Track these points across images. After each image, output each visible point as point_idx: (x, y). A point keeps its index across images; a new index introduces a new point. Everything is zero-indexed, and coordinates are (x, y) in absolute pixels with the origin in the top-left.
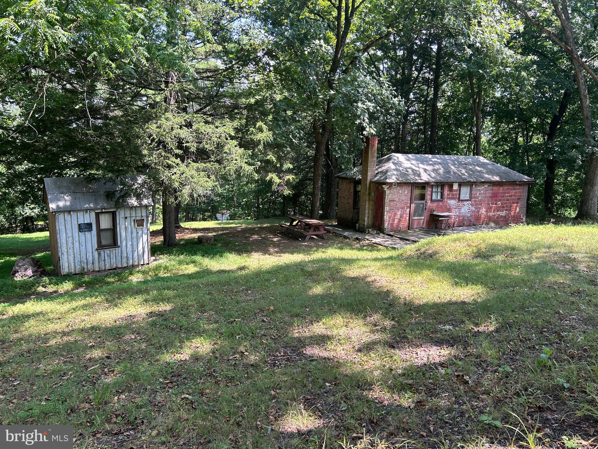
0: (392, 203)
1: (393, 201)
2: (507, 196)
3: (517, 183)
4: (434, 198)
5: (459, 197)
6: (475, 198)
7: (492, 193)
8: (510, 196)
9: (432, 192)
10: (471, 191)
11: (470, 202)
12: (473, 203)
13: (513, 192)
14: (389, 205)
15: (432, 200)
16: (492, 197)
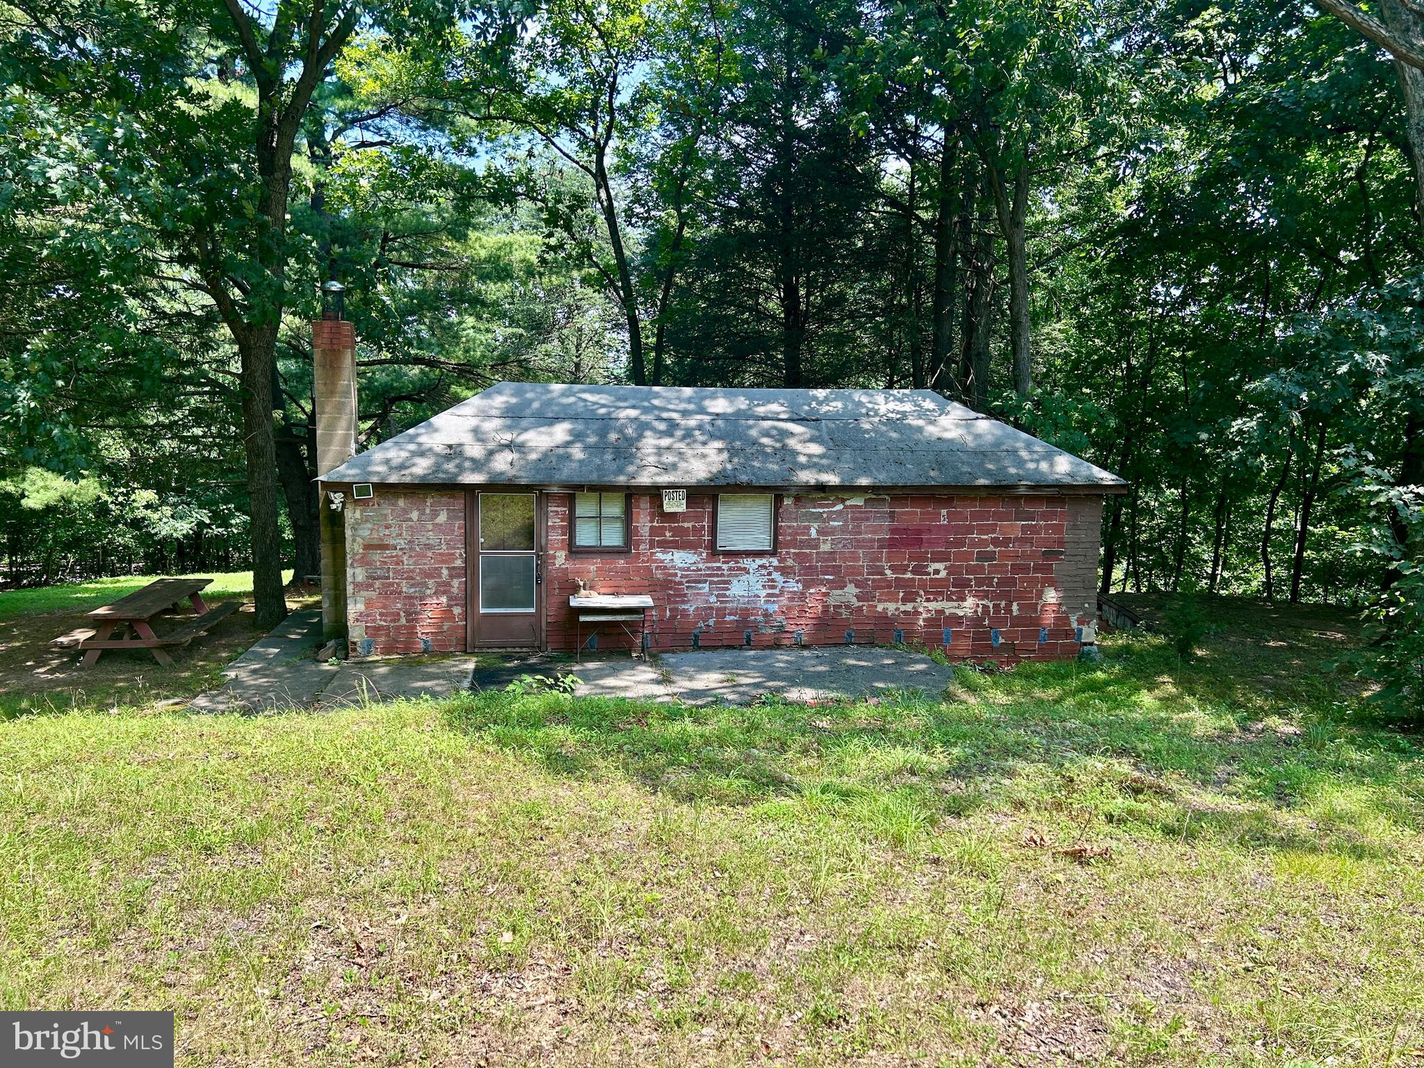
0: (377, 556)
1: (384, 547)
2: (984, 543)
3: (1022, 491)
4: (586, 536)
5: (713, 543)
6: (803, 544)
7: (893, 531)
8: (995, 542)
9: (571, 520)
10: (776, 517)
11: (775, 561)
12: (790, 562)
13: (1015, 528)
14: (364, 562)
15: (574, 551)
16: (891, 544)
